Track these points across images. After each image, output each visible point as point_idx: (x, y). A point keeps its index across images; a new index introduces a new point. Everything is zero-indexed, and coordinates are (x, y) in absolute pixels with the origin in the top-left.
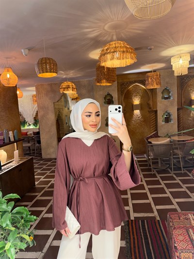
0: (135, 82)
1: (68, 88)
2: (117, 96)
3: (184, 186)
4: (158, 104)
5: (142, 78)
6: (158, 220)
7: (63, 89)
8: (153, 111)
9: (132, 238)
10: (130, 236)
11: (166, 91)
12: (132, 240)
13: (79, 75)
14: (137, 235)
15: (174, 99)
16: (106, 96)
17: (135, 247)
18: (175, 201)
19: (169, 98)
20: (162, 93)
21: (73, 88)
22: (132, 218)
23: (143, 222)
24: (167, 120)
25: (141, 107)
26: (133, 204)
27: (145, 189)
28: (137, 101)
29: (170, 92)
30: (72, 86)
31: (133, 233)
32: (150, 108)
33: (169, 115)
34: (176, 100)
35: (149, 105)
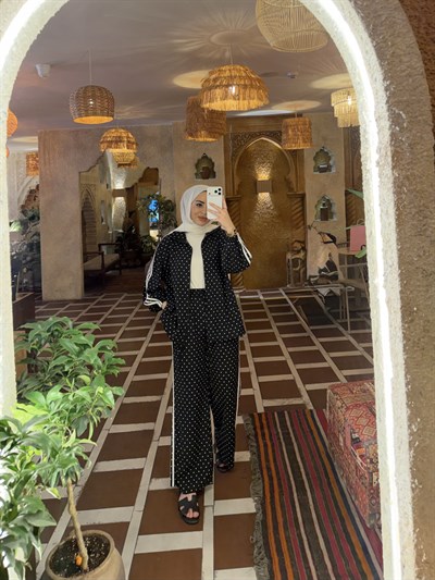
0: (261, 134)
1: (117, 141)
2: (223, 162)
3: (360, 347)
4: (307, 181)
5: (275, 127)
6: (311, 411)
7: (106, 145)
8: (296, 196)
9: (262, 444)
10: (257, 442)
11: (323, 154)
12: (262, 449)
13: (143, 116)
14: (271, 440)
15: (338, 172)
16: (199, 161)
17: (267, 460)
18: (341, 374)
19: (328, 169)
20: (315, 159)
21: (129, 142)
22: (260, 410)
23: (282, 415)
24: (326, 214)
25: (272, 187)
26: (260, 384)
27: (282, 355)
28: (263, 175)
29: (330, 158)
30: (128, 137)
31: (263, 435)
32: (291, 189)
33: (329, 203)
34: (343, 173)
35: (288, 182)
